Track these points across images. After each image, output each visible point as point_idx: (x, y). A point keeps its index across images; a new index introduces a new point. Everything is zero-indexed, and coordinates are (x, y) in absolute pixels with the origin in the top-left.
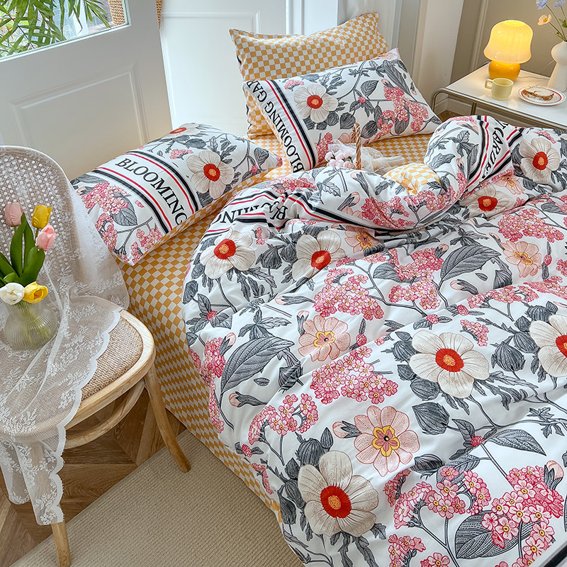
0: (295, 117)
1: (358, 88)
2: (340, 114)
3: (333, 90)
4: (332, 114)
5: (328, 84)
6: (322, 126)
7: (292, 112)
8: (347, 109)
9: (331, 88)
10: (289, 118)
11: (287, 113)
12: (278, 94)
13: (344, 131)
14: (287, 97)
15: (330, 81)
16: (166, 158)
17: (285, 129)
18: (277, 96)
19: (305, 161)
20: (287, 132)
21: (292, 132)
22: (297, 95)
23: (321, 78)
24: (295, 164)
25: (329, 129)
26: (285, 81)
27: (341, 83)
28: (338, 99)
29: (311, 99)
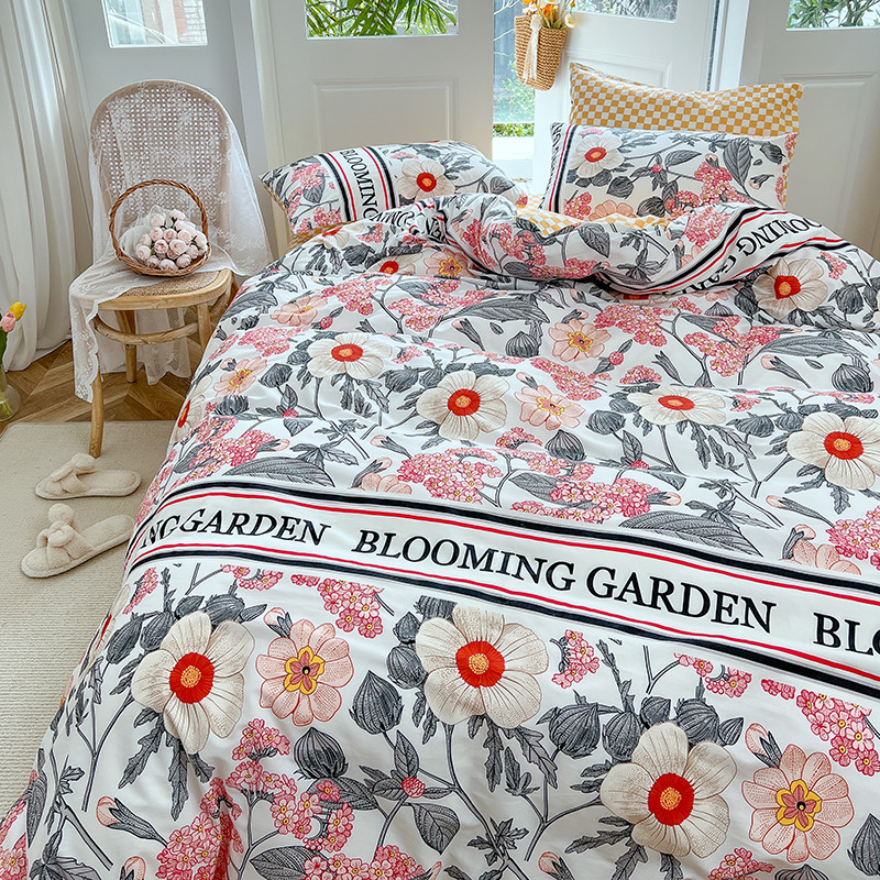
0: (564, 166)
1: (663, 156)
2: (615, 175)
3: (630, 149)
4: (607, 172)
5: (629, 141)
6: (585, 182)
7: (565, 160)
8: (628, 173)
9: (629, 145)
10: (559, 166)
11: (561, 162)
13: (610, 197)
14: (572, 144)
15: (636, 139)
16: (387, 157)
18: (565, 143)
22: (583, 144)
23: (628, 134)
25: (591, 188)
26: (585, 128)
27: (649, 144)
28: (626, 159)
29: (594, 150)
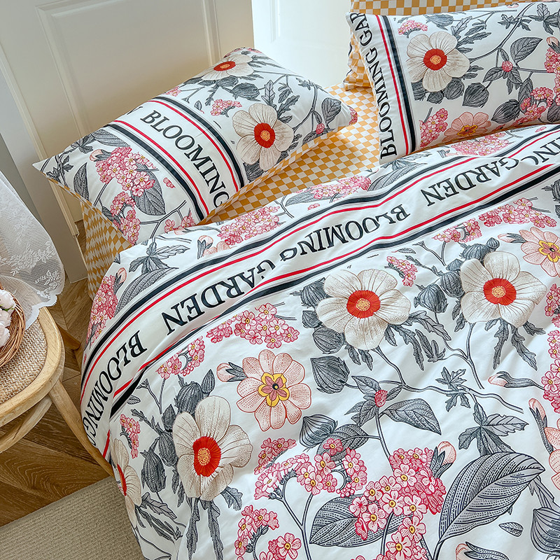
0: (401, 77)
2: (467, 83)
3: (468, 46)
4: (456, 82)
5: (462, 35)
6: (437, 97)
7: (399, 69)
8: (480, 78)
9: (465, 41)
10: (394, 77)
11: (392, 69)
12: (387, 39)
13: (467, 109)
14: (398, 46)
15: (467, 30)
16: (206, 114)
17: (384, 92)
18: (385, 42)
19: (400, 144)
20: (386, 97)
21: (392, 98)
22: (412, 46)
23: (455, 24)
24: (386, 144)
25: (446, 104)
26: (402, 20)
27: (484, 36)
28: (471, 60)
29: (431, 54)
